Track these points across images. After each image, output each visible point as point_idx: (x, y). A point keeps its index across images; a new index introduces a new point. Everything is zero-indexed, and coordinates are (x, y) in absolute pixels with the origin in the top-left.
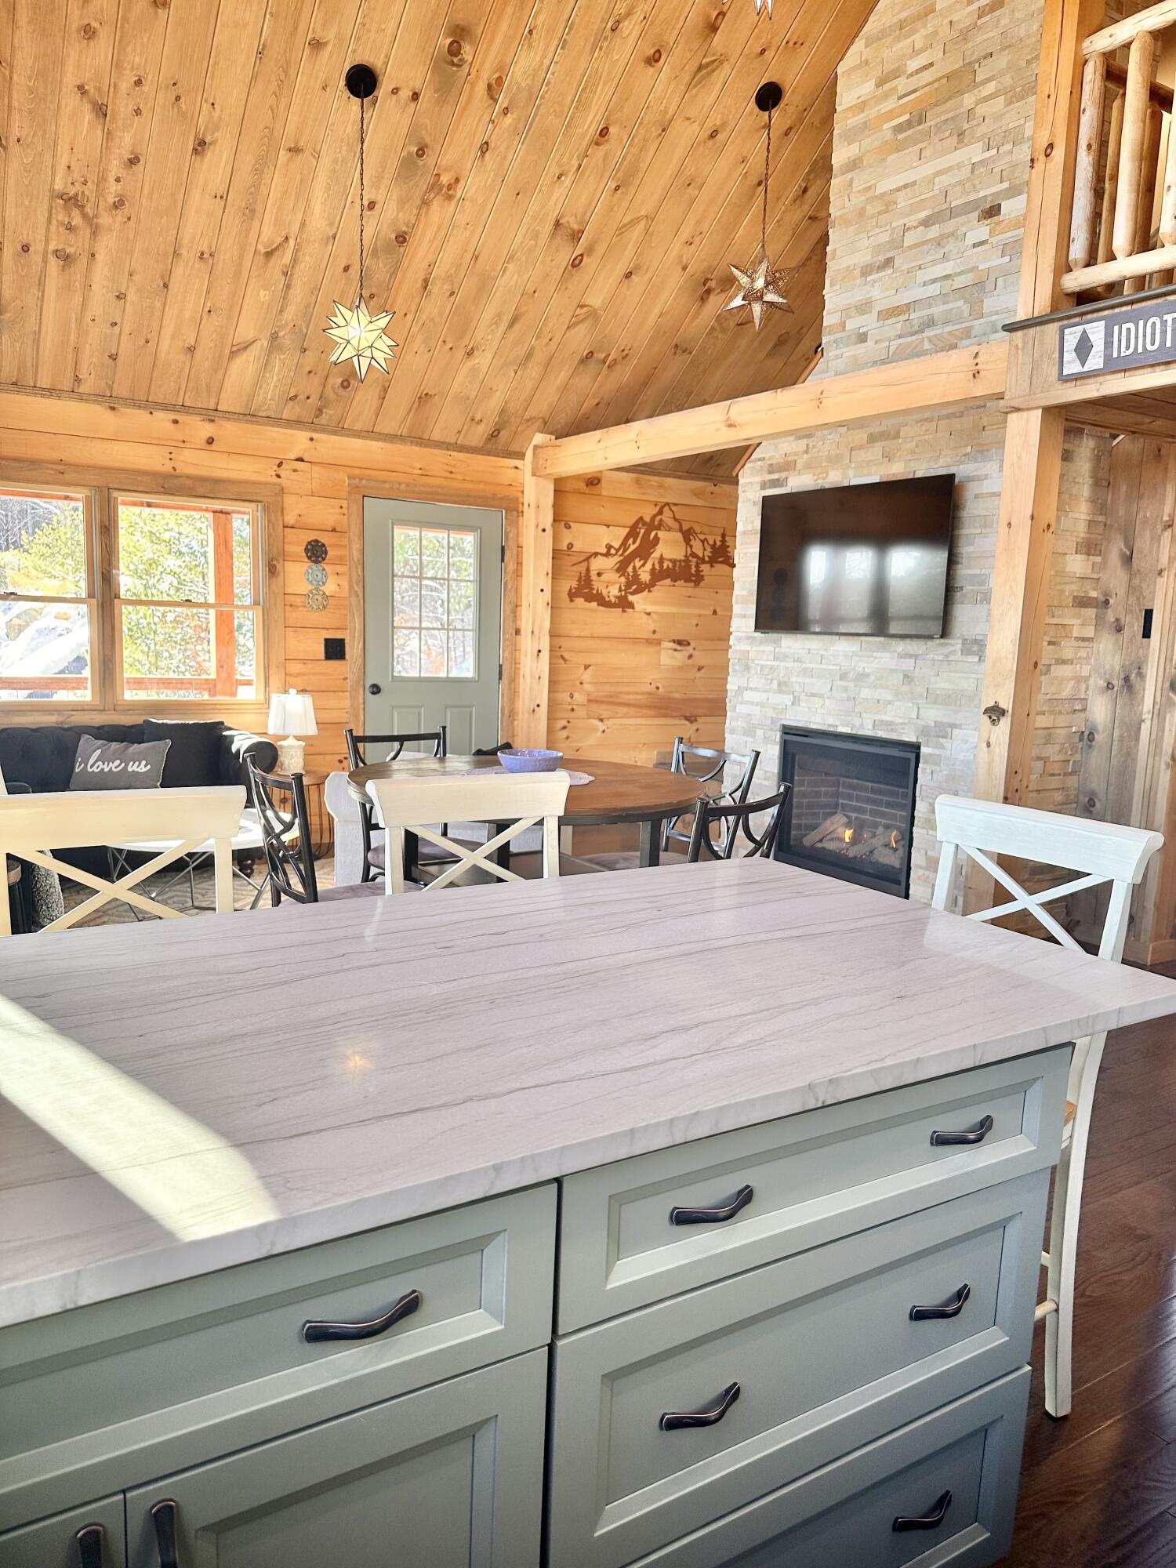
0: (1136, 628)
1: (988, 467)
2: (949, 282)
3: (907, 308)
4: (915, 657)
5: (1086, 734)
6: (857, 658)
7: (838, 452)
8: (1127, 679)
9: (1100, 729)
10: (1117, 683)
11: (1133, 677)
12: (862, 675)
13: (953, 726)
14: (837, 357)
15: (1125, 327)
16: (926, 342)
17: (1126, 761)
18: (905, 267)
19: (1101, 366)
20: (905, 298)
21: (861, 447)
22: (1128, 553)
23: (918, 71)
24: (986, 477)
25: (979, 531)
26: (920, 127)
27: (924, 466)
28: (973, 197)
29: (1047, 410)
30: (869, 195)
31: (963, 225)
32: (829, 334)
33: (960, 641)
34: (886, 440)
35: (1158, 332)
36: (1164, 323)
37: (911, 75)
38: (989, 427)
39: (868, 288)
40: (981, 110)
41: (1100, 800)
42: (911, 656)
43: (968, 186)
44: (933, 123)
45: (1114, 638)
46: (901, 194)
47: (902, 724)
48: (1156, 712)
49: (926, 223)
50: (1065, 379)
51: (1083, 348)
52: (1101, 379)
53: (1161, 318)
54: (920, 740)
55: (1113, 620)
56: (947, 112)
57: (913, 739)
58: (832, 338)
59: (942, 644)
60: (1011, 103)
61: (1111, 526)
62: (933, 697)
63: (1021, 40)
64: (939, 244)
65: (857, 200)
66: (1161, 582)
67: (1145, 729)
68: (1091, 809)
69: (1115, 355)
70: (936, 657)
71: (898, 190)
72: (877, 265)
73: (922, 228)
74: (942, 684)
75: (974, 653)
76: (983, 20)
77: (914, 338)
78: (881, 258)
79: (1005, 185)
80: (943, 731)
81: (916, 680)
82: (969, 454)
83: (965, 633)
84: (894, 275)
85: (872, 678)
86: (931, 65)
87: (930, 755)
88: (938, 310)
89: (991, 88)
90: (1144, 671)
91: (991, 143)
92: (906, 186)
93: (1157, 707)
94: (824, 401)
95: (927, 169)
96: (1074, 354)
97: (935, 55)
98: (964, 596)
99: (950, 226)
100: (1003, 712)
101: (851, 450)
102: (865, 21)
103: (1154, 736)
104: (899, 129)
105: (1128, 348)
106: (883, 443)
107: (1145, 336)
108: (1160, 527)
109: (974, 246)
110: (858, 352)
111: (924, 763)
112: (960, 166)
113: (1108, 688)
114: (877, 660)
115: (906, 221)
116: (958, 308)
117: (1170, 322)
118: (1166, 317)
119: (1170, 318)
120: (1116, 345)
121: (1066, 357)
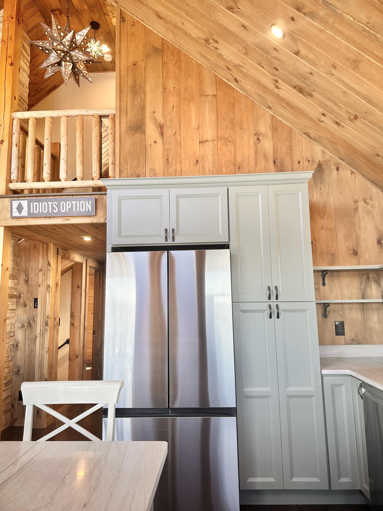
0: (31, 305)
5: (15, 345)
8: (29, 323)
9: (21, 342)
10: (26, 325)
11: (31, 322)
15: (35, 204)
17: (31, 353)
19: (27, 215)
22: (27, 279)
29: (5, 227)
35: (46, 207)
36: (48, 205)
41: (22, 369)
45: (23, 309)
48: (41, 334)
50: (13, 218)
51: (20, 208)
52: (27, 219)
53: (47, 203)
55: (23, 302)
61: (20, 270)
66: (40, 289)
67: (38, 340)
68: (19, 373)
69: (32, 212)
90: (35, 319)
93: (42, 332)
96: (16, 210)
103: (41, 342)
105: (36, 210)
107: (42, 207)
108: (37, 271)
113: (22, 327)
117: (50, 205)
118: (49, 203)
119: (50, 203)
120: (32, 209)
121: (13, 210)
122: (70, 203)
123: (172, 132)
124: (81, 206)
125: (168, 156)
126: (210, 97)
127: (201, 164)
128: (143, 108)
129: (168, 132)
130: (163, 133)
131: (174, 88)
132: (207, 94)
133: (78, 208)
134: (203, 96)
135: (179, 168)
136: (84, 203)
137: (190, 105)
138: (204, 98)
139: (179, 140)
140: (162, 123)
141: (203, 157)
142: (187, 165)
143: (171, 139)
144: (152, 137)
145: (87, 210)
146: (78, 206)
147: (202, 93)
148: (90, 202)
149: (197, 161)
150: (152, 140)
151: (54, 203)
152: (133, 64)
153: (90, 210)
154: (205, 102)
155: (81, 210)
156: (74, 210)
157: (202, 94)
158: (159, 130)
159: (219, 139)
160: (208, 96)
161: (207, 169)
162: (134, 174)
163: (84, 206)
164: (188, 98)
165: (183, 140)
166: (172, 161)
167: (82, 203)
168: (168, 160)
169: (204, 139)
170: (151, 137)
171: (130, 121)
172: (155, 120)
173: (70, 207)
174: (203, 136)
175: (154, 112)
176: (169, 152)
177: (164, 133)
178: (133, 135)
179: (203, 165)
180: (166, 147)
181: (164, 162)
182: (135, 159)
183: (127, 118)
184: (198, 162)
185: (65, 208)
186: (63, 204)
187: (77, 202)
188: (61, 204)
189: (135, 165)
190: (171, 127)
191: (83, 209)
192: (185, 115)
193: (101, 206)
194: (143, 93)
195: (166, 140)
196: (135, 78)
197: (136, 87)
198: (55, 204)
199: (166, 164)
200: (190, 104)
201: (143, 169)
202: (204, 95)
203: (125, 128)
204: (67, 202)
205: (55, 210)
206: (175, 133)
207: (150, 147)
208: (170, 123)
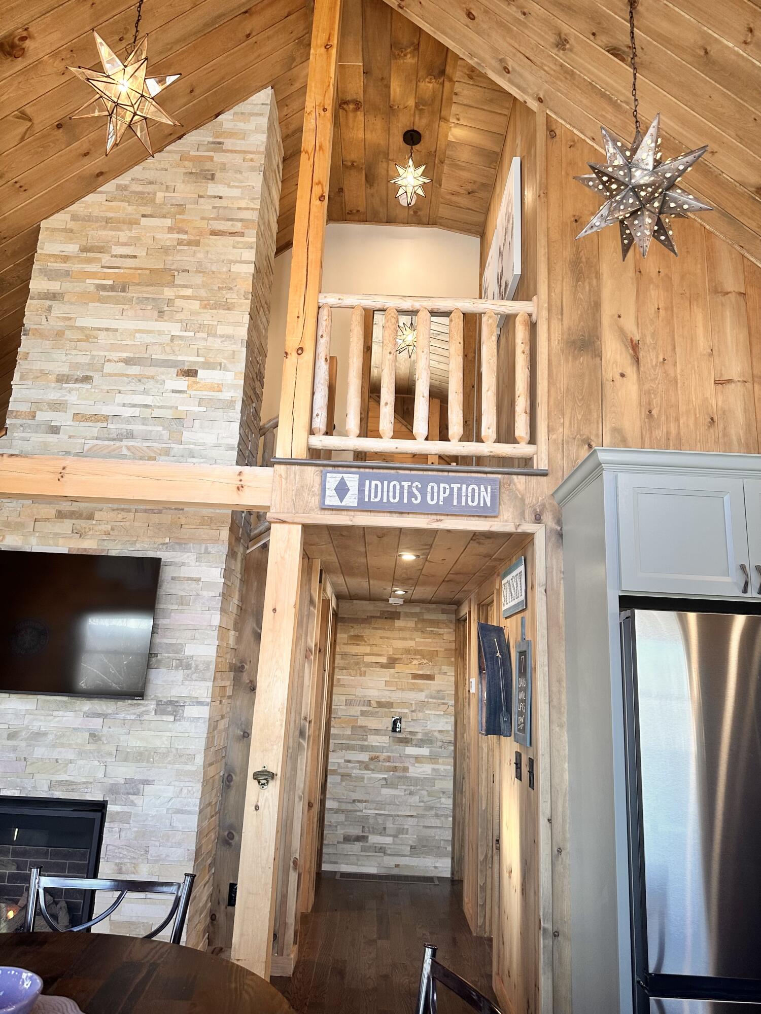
1: (185, 556)
2: (149, 410)
3: (106, 418)
4: (104, 716)
5: (227, 777)
6: (32, 716)
7: (19, 519)
9: (238, 771)
12: (37, 733)
13: (146, 782)
14: (23, 439)
15: (374, 483)
16: (124, 449)
18: (105, 387)
19: (356, 505)
20: (105, 410)
21: (47, 520)
22: (258, 630)
23: (121, 256)
24: (183, 564)
25: (176, 607)
26: (123, 294)
27: (119, 547)
28: (173, 358)
29: (306, 527)
30: (68, 323)
31: (163, 374)
32: (16, 417)
33: (154, 702)
34: (77, 518)
35: (398, 491)
36: (402, 487)
37: (115, 256)
38: (187, 526)
39: (63, 392)
40: (179, 303)
42: (99, 715)
43: (168, 349)
44: (134, 295)
45: (248, 696)
46: (102, 334)
47: (84, 783)
49: (128, 362)
50: (324, 508)
51: (342, 490)
53: (400, 484)
54: (107, 799)
55: (248, 681)
56: (147, 292)
57: (98, 797)
58: (19, 422)
59: (133, 705)
60: (205, 308)
61: (245, 611)
62: (124, 756)
63: (213, 272)
64: (140, 381)
65: (54, 323)
69: (366, 499)
70: (128, 717)
71: (99, 329)
72: (76, 377)
73: (122, 364)
74: (135, 741)
75: (168, 713)
76: (182, 247)
77: (112, 443)
78: (80, 374)
79: (201, 359)
80: (134, 787)
81: (104, 739)
82: (167, 543)
83: (159, 695)
84: (93, 390)
85: (51, 737)
86: (135, 257)
87: (118, 813)
88: (137, 428)
89: (188, 292)
91: (188, 328)
92: (107, 330)
94: (66, 476)
95: (131, 325)
96: (334, 492)
97: (141, 253)
98: (159, 662)
99: (152, 371)
100: (272, 776)
101: (36, 520)
102: (73, 203)
104: (103, 287)
105: (376, 497)
106: (73, 521)
107: (388, 492)
109: (173, 391)
110: (50, 440)
111: (110, 822)
112: (160, 333)
113: (244, 736)
114: (58, 719)
115: (106, 354)
116: (158, 431)
117: (406, 487)
118: (403, 483)
119: (406, 484)
120: (367, 493)
121: (328, 493)
122: (447, 486)
123: (657, 357)
124: (470, 495)
125: (649, 404)
126: (732, 297)
127: (721, 426)
128: (596, 306)
129: (649, 358)
130: (638, 359)
131: (659, 272)
132: (726, 291)
133: (464, 499)
134: (718, 293)
135: (673, 431)
136: (476, 488)
137: (692, 310)
138: (721, 298)
139: (672, 375)
140: (636, 338)
141: (724, 413)
142: (692, 426)
143: (655, 371)
144: (616, 365)
145: (482, 505)
146: (464, 494)
147: (715, 286)
148: (489, 488)
149: (712, 419)
150: (615, 370)
151: (414, 485)
152: (573, 219)
153: (489, 505)
154: (723, 305)
155: (470, 503)
156: (455, 503)
157: (718, 291)
158: (631, 351)
159: (756, 379)
160: (730, 295)
161: (734, 438)
162: (578, 436)
163: (476, 495)
164: (688, 295)
165: (681, 375)
166: (659, 415)
167: (473, 488)
168: (650, 412)
169: (725, 378)
170: (614, 365)
171: (569, 329)
172: (622, 331)
173: (446, 495)
174: (721, 370)
175: (619, 317)
176: (653, 396)
177: (641, 357)
178: (575, 358)
179: (725, 429)
180: (646, 387)
181: (643, 416)
182: (580, 406)
183: (562, 324)
184: (714, 421)
185: (436, 497)
186: (432, 488)
187: (461, 486)
188: (429, 488)
189: (579, 419)
190: (655, 348)
191: (473, 501)
192: (683, 327)
193: (508, 498)
194: (596, 278)
195: (645, 372)
196: (578, 248)
197: (580, 263)
198: (417, 486)
199: (646, 420)
200: (692, 306)
201: (598, 427)
202: (721, 292)
203: (558, 343)
204: (442, 485)
205: (416, 499)
206: (664, 360)
207: (612, 383)
208: (653, 339)
